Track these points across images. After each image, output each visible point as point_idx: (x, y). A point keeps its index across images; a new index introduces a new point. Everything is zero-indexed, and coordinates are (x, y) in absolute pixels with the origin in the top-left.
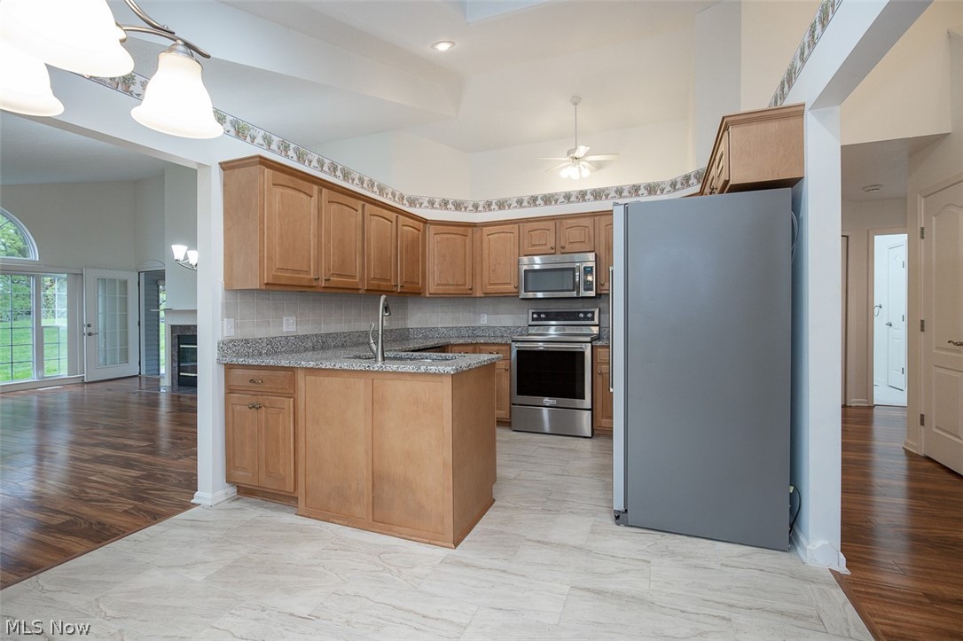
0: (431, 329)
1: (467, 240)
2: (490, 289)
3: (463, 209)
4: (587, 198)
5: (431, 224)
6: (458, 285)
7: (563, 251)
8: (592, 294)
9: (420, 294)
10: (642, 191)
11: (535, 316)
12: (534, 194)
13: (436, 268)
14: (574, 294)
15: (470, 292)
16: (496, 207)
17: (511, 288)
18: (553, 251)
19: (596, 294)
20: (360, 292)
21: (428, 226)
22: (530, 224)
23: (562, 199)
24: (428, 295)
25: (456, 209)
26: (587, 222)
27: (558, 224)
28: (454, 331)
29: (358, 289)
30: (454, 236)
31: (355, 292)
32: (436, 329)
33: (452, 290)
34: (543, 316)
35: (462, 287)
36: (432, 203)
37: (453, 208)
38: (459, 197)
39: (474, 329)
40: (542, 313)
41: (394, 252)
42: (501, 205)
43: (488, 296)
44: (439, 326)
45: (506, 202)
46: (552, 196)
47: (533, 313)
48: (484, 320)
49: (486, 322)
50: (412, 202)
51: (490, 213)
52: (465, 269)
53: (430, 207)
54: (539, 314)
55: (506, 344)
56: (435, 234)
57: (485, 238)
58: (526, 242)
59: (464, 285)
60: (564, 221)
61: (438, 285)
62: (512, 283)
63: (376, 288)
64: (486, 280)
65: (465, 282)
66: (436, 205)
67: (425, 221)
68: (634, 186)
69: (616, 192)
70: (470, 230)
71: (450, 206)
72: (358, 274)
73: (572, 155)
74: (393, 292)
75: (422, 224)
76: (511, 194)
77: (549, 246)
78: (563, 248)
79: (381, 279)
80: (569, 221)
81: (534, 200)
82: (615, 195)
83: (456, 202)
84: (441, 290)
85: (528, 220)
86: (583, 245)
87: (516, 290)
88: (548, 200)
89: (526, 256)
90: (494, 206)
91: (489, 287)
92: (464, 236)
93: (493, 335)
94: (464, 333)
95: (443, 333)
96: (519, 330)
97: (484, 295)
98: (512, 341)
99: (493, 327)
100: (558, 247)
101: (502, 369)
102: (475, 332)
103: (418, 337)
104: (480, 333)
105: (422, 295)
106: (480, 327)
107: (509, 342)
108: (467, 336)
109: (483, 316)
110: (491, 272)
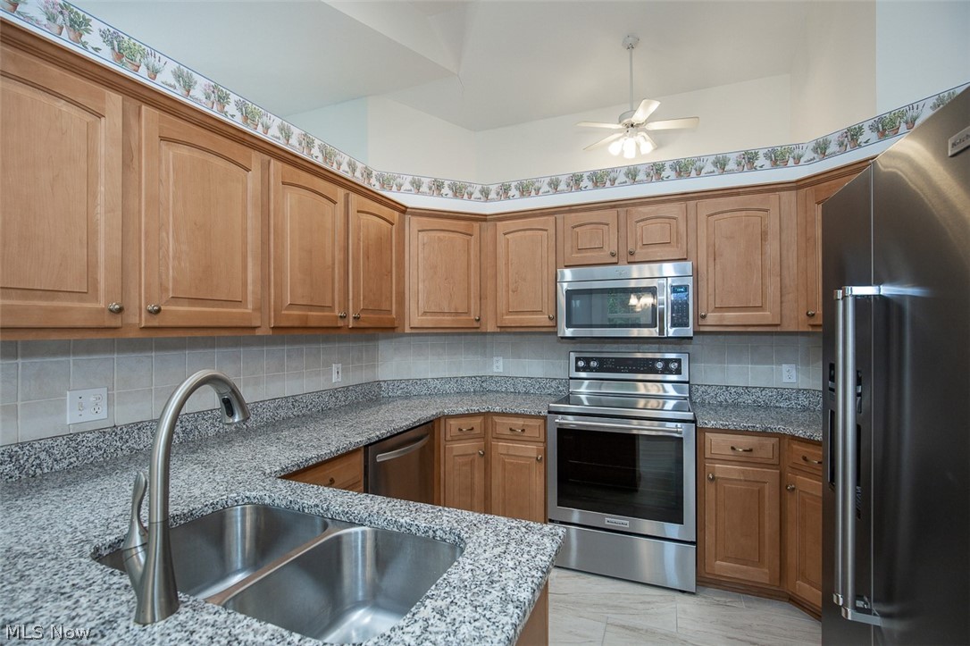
0: (415, 382)
1: (473, 240)
2: (510, 320)
3: (466, 196)
4: (664, 174)
5: (414, 214)
6: (457, 313)
7: (631, 259)
8: (688, 331)
9: (393, 328)
10: (761, 161)
11: (581, 364)
12: (577, 170)
13: (421, 286)
14: (654, 332)
15: (476, 325)
16: (517, 194)
17: (542, 319)
18: (615, 260)
19: (695, 333)
20: (258, 333)
21: (407, 217)
22: (573, 215)
23: (622, 178)
24: (407, 330)
25: (455, 195)
26: (673, 209)
27: (622, 215)
28: (453, 384)
29: (255, 328)
30: (451, 235)
31: (246, 333)
32: (424, 381)
33: (447, 321)
34: (593, 364)
35: (463, 317)
36: (417, 185)
37: (450, 193)
38: (461, 177)
39: (483, 379)
40: (592, 359)
41: (339, 256)
42: (524, 190)
43: (505, 331)
44: (430, 376)
45: (533, 184)
46: (607, 173)
47: (578, 359)
48: (498, 366)
49: (501, 370)
50: (385, 183)
51: (507, 202)
52: (469, 289)
53: (414, 191)
54: (587, 360)
55: (537, 417)
56: (419, 231)
57: (501, 238)
58: (568, 246)
59: (468, 313)
60: (633, 210)
61: (425, 313)
62: (545, 310)
63: (296, 324)
64: (502, 307)
65: (469, 308)
66: (424, 188)
67: (403, 210)
68: (746, 153)
69: (715, 164)
70: (476, 225)
71: (445, 190)
72: (250, 298)
73: (625, 121)
74: (339, 328)
75: (397, 214)
76: (540, 171)
77: (607, 251)
78: (632, 254)
79: (311, 307)
80: (641, 209)
81: (576, 181)
82: (712, 168)
83: (455, 184)
84: (428, 321)
85: (571, 209)
86: (667, 249)
87: (551, 324)
88: (598, 180)
89: (567, 267)
90: (513, 192)
91: (508, 317)
92: (467, 234)
93: (512, 390)
94: (468, 386)
95: (435, 388)
96: (554, 384)
97: (499, 330)
98: (549, 412)
99: (512, 378)
100: (623, 252)
101: (530, 457)
102: (484, 385)
103: (395, 395)
104: (493, 387)
105: (399, 330)
106: (492, 376)
107: (543, 414)
108: (472, 390)
109: (497, 361)
110: (510, 292)
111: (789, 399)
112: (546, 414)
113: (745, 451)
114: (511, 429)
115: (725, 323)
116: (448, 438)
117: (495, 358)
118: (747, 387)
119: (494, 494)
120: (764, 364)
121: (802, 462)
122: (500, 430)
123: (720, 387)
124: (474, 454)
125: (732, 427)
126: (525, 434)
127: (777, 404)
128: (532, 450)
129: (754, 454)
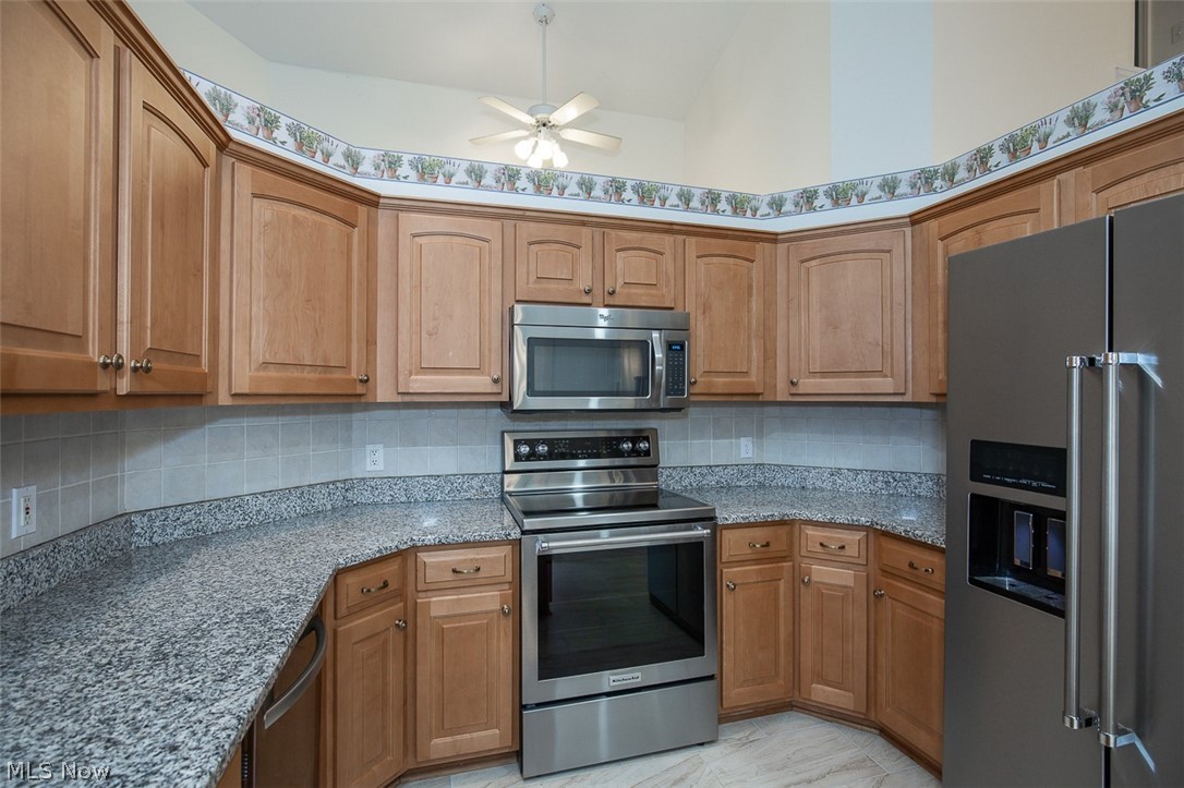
0: (217, 505)
1: (355, 237)
2: (421, 383)
6: (326, 369)
7: (609, 300)
11: (524, 448)
15: (360, 389)
17: (482, 382)
18: (587, 299)
24: (224, 399)
28: (294, 501)
32: (235, 502)
33: (308, 381)
34: (542, 449)
35: (337, 376)
39: (348, 485)
43: (408, 400)
47: (517, 443)
48: (376, 460)
49: (380, 466)
52: (348, 324)
54: (532, 443)
57: (405, 240)
58: (522, 270)
59: (346, 368)
61: (264, 365)
62: (486, 368)
64: (409, 358)
65: (349, 360)
77: (578, 284)
78: (611, 293)
80: (623, 233)
84: (274, 381)
85: (525, 216)
86: (653, 292)
87: (502, 389)
89: (519, 301)
91: (419, 377)
92: (346, 223)
93: (404, 499)
94: (321, 501)
95: (259, 512)
96: (475, 483)
97: (399, 399)
98: (524, 533)
99: (404, 479)
100: (598, 291)
101: (492, 612)
102: (349, 495)
103: (167, 539)
104: (367, 497)
105: (208, 401)
106: (364, 479)
107: (513, 536)
108: (329, 507)
109: (374, 452)
110: (424, 335)
111: (747, 476)
112: (518, 536)
113: (763, 546)
114: (454, 571)
115: (714, 391)
116: (342, 610)
117: (369, 448)
118: (711, 467)
119: (422, 689)
120: (725, 438)
121: (819, 549)
122: (432, 575)
123: (685, 468)
124: (388, 629)
125: (752, 520)
126: (481, 574)
127: (738, 484)
128: (490, 600)
129: (773, 547)
